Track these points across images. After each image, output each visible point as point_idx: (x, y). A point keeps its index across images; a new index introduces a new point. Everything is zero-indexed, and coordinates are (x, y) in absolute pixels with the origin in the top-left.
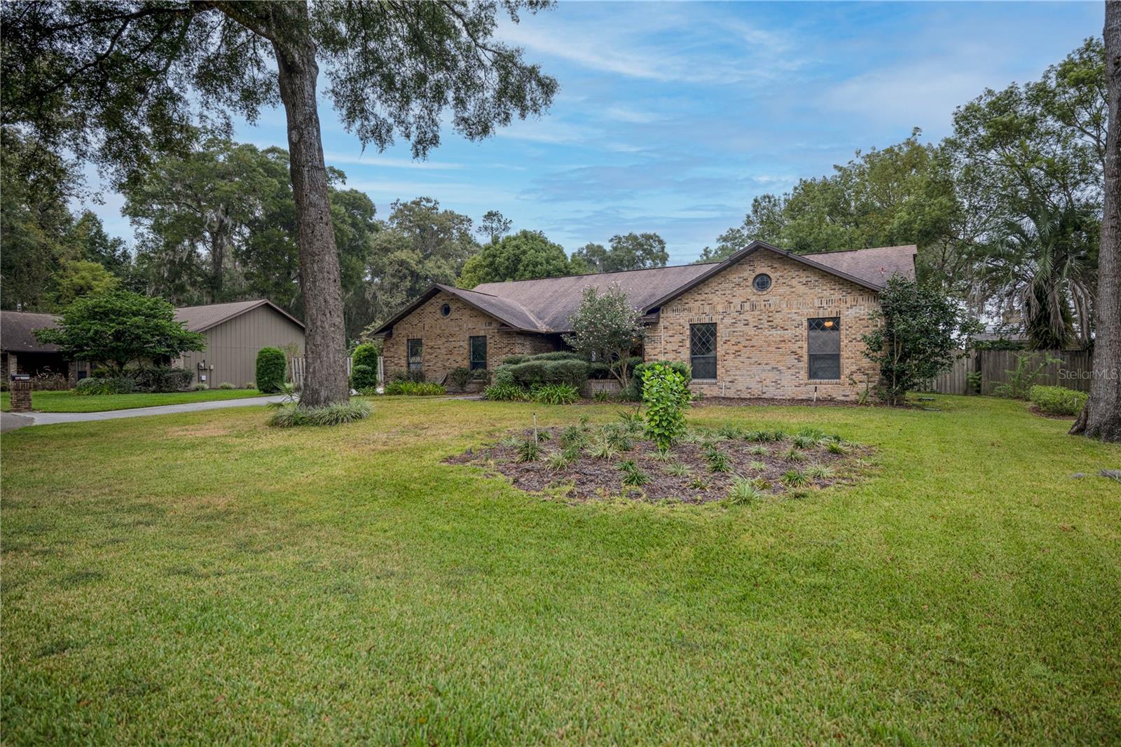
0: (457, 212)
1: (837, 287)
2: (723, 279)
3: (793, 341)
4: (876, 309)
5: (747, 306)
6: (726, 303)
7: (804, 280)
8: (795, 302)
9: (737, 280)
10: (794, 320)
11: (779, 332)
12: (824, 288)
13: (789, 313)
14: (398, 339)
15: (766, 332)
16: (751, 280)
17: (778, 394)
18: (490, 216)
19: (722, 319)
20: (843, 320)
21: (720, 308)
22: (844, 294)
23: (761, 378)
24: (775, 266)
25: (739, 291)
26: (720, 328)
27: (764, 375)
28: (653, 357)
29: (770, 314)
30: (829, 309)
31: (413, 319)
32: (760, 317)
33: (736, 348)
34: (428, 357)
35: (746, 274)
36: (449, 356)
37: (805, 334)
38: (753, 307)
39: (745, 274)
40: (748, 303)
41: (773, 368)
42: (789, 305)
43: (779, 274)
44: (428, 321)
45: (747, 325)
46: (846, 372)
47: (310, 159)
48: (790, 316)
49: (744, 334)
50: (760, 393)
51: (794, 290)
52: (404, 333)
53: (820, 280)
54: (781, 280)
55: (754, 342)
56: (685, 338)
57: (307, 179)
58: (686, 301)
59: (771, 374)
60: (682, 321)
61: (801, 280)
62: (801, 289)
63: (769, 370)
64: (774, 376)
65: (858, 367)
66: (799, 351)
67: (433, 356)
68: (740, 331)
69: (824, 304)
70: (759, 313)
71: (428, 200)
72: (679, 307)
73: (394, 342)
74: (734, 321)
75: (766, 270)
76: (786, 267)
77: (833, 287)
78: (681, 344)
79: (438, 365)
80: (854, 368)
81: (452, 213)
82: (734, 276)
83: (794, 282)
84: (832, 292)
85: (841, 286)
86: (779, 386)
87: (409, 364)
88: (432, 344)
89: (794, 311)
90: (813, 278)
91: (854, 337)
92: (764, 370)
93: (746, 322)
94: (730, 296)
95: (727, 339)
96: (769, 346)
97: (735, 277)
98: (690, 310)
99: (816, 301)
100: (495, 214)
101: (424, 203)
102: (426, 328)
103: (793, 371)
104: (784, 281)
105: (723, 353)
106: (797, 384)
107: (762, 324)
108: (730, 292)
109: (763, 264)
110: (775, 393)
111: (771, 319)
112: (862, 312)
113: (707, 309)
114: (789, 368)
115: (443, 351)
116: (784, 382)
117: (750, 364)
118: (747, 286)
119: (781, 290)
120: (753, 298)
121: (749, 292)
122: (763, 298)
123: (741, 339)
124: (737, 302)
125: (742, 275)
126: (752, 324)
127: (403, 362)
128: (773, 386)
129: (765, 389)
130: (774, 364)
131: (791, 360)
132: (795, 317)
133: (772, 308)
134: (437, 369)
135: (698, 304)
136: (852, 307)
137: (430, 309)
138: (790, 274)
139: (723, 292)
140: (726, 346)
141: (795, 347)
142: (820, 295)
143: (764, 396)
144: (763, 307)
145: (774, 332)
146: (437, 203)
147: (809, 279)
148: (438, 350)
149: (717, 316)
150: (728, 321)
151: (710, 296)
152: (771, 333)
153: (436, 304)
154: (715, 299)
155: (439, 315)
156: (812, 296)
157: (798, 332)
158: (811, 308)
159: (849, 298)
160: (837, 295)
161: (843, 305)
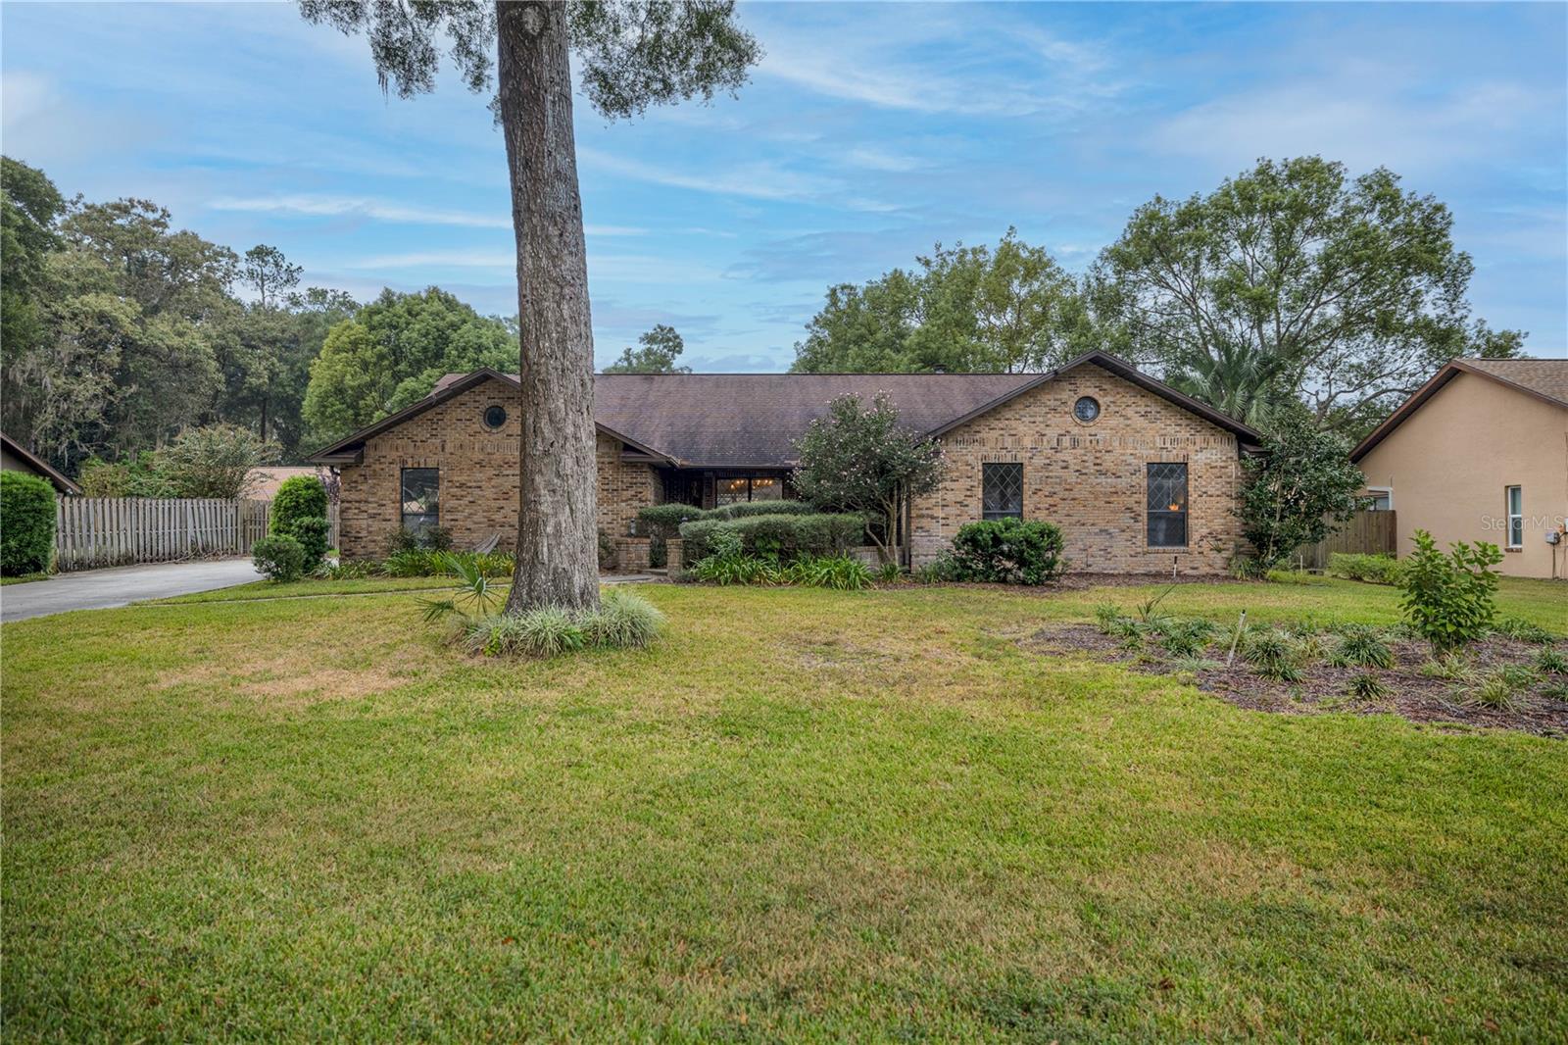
0: (203, 238)
1: (1184, 422)
2: (1032, 400)
3: (1128, 493)
4: (1230, 455)
5: (1066, 441)
6: (1037, 436)
7: (1142, 410)
8: (1131, 439)
9: (1052, 403)
10: (1130, 464)
11: (1109, 480)
12: (1168, 422)
13: (1122, 455)
14: (377, 467)
15: (1093, 480)
16: (1072, 404)
17: (1108, 567)
18: (260, 253)
19: (1031, 458)
20: (1191, 466)
21: (1028, 442)
22: (1193, 432)
23: (1085, 545)
24: (1104, 387)
25: (1054, 419)
26: (1028, 470)
27: (1089, 541)
28: (925, 512)
29: (1098, 455)
30: (1175, 452)
31: (418, 430)
32: (1085, 458)
33: (1050, 501)
34: (453, 503)
35: (1068, 395)
36: (502, 503)
37: (1145, 483)
38: (1075, 443)
39: (1064, 396)
40: (1068, 437)
41: (1101, 531)
42: (1123, 442)
43: (1109, 399)
44: (453, 436)
45: (1066, 468)
46: (1195, 537)
47: (557, 80)
48: (1124, 458)
49: (1062, 481)
50: (1083, 566)
51: (1129, 422)
52: (394, 455)
53: (1163, 412)
54: (1113, 408)
55: (1075, 493)
56: (976, 484)
57: (550, 119)
58: (978, 429)
59: (1098, 539)
60: (970, 459)
61: (1138, 409)
62: (1139, 422)
63: (1096, 534)
64: (1100, 541)
65: (1208, 531)
66: (1136, 507)
67: (465, 501)
68: (1057, 477)
69: (1168, 445)
70: (1083, 452)
71: (147, 206)
72: (966, 436)
73: (368, 472)
74: (1048, 461)
75: (1091, 392)
76: (1120, 390)
77: (1179, 422)
78: (968, 493)
79: (475, 518)
80: (1205, 531)
81: (195, 236)
82: (1048, 397)
83: (1130, 412)
84: (1178, 428)
85: (1188, 422)
86: (1109, 556)
87: (403, 515)
88: (463, 479)
89: (1129, 451)
90: (1154, 408)
91: (1204, 490)
92: (1089, 533)
93: (1064, 464)
94: (1042, 426)
95: (1038, 487)
96: (1096, 499)
97: (1049, 399)
98: (983, 442)
99: (1158, 439)
100: (270, 253)
101: (139, 210)
102: (449, 447)
103: (1126, 535)
104: (1117, 409)
105: (1032, 507)
106: (1133, 553)
107: (1087, 468)
108: (1041, 419)
109: (1088, 384)
110: (1105, 566)
111: (1098, 461)
112: (1214, 457)
113: (1009, 442)
114: (1123, 531)
115: (489, 493)
116: (1116, 551)
117: (1070, 524)
118: (1066, 413)
119: (1113, 422)
120: (1075, 431)
121: (1066, 422)
122: (1088, 431)
123: (1057, 488)
124: (1052, 433)
125: (1059, 397)
126: (1073, 467)
127: (390, 511)
128: (1101, 556)
129: (1091, 560)
130: (1102, 525)
131: (1126, 519)
132: (1131, 460)
133: (1100, 447)
134: (472, 526)
135: (995, 434)
136: (1202, 449)
137: (459, 413)
138: (1124, 399)
139: (1032, 420)
140: (1036, 498)
141: (1131, 501)
142: (1163, 432)
143: (1090, 570)
144: (1088, 444)
145: (1102, 479)
146: (165, 214)
147: (1149, 409)
148: (477, 492)
149: (1023, 454)
150: (1039, 461)
151: (1013, 423)
152: (1099, 481)
153: (472, 405)
154: (1021, 428)
155: (478, 424)
156: (1152, 432)
157: (1135, 480)
158: (1151, 448)
159: (1199, 438)
160: (1184, 434)
161: (1191, 447)
